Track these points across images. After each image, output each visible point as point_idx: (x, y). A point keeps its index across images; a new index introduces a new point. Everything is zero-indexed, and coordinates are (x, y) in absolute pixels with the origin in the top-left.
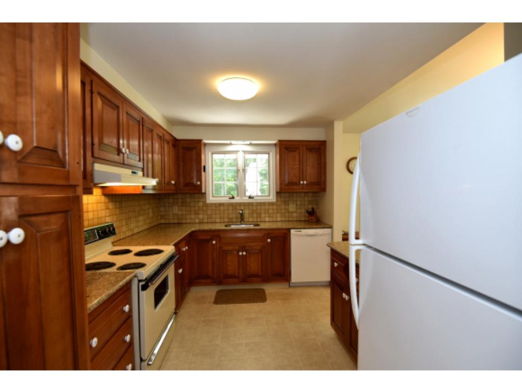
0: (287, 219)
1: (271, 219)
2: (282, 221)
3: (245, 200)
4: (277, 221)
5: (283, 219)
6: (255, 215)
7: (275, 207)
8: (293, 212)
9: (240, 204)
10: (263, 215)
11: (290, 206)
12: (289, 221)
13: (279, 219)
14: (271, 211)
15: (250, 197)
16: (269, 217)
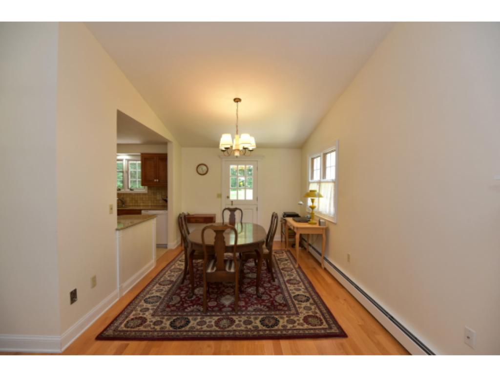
0: (155, 204)
1: (144, 204)
2: (151, 206)
3: (128, 191)
4: (148, 206)
5: (153, 204)
6: (134, 202)
7: (147, 196)
8: (159, 200)
9: (124, 194)
10: (139, 202)
11: (158, 196)
12: (156, 206)
13: (150, 204)
14: (144, 199)
15: (131, 190)
16: (143, 203)
